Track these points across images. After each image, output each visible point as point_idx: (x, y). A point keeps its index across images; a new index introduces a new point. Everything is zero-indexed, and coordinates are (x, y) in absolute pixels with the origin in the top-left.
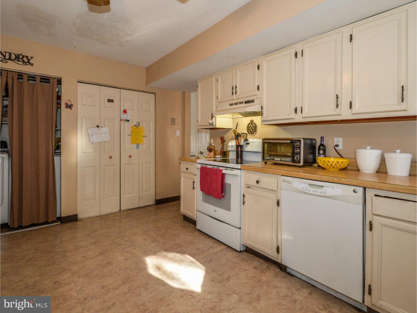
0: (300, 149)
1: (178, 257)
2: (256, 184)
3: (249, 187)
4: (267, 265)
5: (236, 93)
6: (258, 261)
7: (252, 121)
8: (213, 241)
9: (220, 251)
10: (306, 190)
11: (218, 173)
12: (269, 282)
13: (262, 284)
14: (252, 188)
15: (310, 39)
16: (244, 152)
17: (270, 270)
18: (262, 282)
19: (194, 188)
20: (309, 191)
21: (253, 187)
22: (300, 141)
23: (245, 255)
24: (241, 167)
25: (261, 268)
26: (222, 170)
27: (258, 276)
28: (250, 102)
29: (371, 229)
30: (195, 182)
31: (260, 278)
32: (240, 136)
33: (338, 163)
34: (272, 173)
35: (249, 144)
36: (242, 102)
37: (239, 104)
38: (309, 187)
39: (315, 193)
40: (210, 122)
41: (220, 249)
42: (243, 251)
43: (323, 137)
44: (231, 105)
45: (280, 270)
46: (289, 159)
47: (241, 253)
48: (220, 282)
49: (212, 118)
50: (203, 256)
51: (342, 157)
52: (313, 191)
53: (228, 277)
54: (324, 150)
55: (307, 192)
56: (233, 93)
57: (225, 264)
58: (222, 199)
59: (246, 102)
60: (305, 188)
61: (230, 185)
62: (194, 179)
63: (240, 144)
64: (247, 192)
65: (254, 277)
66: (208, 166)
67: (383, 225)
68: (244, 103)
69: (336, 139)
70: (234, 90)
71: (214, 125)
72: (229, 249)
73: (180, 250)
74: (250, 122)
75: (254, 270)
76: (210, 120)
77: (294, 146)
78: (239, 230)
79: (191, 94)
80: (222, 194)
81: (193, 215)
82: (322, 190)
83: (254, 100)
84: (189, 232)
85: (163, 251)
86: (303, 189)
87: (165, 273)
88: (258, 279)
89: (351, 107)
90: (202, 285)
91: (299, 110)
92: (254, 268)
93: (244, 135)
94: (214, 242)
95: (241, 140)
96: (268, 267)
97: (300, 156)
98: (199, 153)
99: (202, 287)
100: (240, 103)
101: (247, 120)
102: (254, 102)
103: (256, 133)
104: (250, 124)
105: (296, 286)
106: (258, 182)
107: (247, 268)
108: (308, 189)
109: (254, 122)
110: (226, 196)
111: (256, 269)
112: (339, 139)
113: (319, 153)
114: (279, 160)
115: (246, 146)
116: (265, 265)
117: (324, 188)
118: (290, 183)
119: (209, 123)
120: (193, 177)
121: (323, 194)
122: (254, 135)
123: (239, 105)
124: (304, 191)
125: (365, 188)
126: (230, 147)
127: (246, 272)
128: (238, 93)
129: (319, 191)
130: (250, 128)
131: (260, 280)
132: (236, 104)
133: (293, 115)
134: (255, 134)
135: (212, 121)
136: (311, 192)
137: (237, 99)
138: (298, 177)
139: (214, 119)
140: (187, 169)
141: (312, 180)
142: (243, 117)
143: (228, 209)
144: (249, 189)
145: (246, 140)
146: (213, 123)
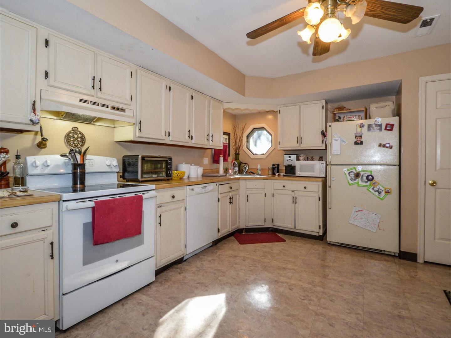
0: (171, 166)
3: (160, 206)
5: (100, 89)
7: (75, 130)
14: (164, 206)
21: (165, 204)
22: (171, 159)
24: (155, 187)
28: (119, 109)
29: (218, 201)
36: (106, 106)
37: (100, 104)
44: (82, 101)
45: (181, 264)
49: (35, 111)
55: (202, 192)
56: (94, 87)
59: (113, 108)
61: (143, 212)
67: (222, 197)
68: (110, 107)
70: (97, 83)
77: (167, 163)
83: (125, 109)
86: (200, 191)
89: (192, 139)
97: (171, 171)
100: (103, 105)
102: (125, 112)
104: (73, 132)
106: (173, 197)
109: (80, 130)
117: (207, 188)
118: (193, 190)
123: (99, 107)
128: (103, 91)
132: (97, 104)
133: (164, 137)
138: (193, 184)
140: (14, 225)
144: (161, 208)
146: (38, 122)
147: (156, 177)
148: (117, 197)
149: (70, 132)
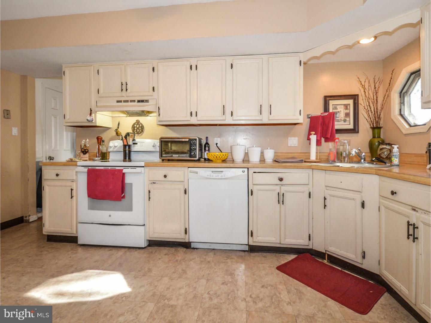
0: (196, 146)
1: (77, 276)
2: (164, 179)
3: (154, 183)
4: (174, 249)
5: (127, 90)
6: (165, 249)
7: (138, 122)
8: (107, 249)
9: (123, 254)
10: (210, 176)
11: (116, 173)
12: (183, 259)
13: (180, 262)
15: (204, 58)
16: (132, 152)
17: (179, 251)
18: (179, 261)
19: (72, 197)
20: (213, 176)
21: (159, 182)
22: (196, 140)
23: (150, 249)
24: (145, 164)
25: (171, 252)
26: (122, 170)
27: (173, 259)
28: (144, 101)
29: (252, 194)
30: (73, 190)
31: (176, 259)
32: (129, 136)
33: (220, 155)
34: (179, 166)
35: (136, 144)
36: (134, 101)
37: (129, 101)
38: (212, 174)
39: (217, 177)
40: (89, 118)
41: (122, 253)
42: (147, 246)
43: (208, 137)
44: (118, 102)
45: (186, 249)
46: (188, 155)
47: (146, 249)
48: (144, 275)
49: (91, 114)
50: (107, 264)
51: (222, 152)
52: (216, 176)
53: (148, 269)
54: (209, 147)
55: (211, 177)
56: (122, 90)
57: (137, 262)
58: (123, 200)
59: (139, 101)
60: (209, 175)
61: (131, 184)
62: (71, 186)
63: (129, 144)
64: (152, 188)
65: (170, 260)
66: (97, 168)
67: (259, 190)
68: (136, 101)
69: (216, 139)
70: (124, 87)
71: (93, 122)
72: (132, 250)
73: (73, 269)
74: (135, 122)
75: (167, 256)
76: (89, 116)
77: (191, 144)
78: (143, 227)
79: (36, 79)
80: (122, 194)
81: (71, 230)
82: (222, 174)
83: (148, 100)
84: (70, 251)
85: (50, 278)
86: (208, 176)
87: (73, 295)
88: (174, 261)
89: (232, 115)
90: (129, 285)
91: (194, 114)
92: (166, 254)
93: (131, 134)
94: (110, 250)
95: (130, 140)
96: (176, 250)
97: (196, 152)
98: (47, 158)
99: (129, 287)
100: (131, 101)
101: (133, 120)
102: (148, 102)
103: (143, 133)
104: (136, 124)
105: (203, 254)
106: (165, 176)
107: (160, 257)
108: (212, 175)
109: (140, 122)
110: (126, 196)
111: (168, 255)
112: (218, 138)
113: (205, 150)
114: (178, 156)
115: (134, 146)
116: (173, 250)
117: (224, 173)
118: (197, 173)
119: (87, 120)
120: (69, 183)
121: (223, 177)
122: (140, 136)
123: (129, 103)
124: (209, 177)
125: (248, 168)
126: (112, 148)
127: (161, 259)
128: (129, 91)
129: (220, 175)
130: (136, 128)
131: (177, 261)
132: (127, 101)
133: (189, 118)
134: (142, 135)
135: (91, 118)
136: (214, 177)
137: (127, 96)
138: (204, 166)
139: (93, 115)
140: (57, 175)
141: (215, 168)
142: (126, 116)
143: (130, 209)
144: (154, 185)
145: (134, 140)
146: (92, 120)
147: (177, 157)
148: (110, 168)
149: (134, 124)
